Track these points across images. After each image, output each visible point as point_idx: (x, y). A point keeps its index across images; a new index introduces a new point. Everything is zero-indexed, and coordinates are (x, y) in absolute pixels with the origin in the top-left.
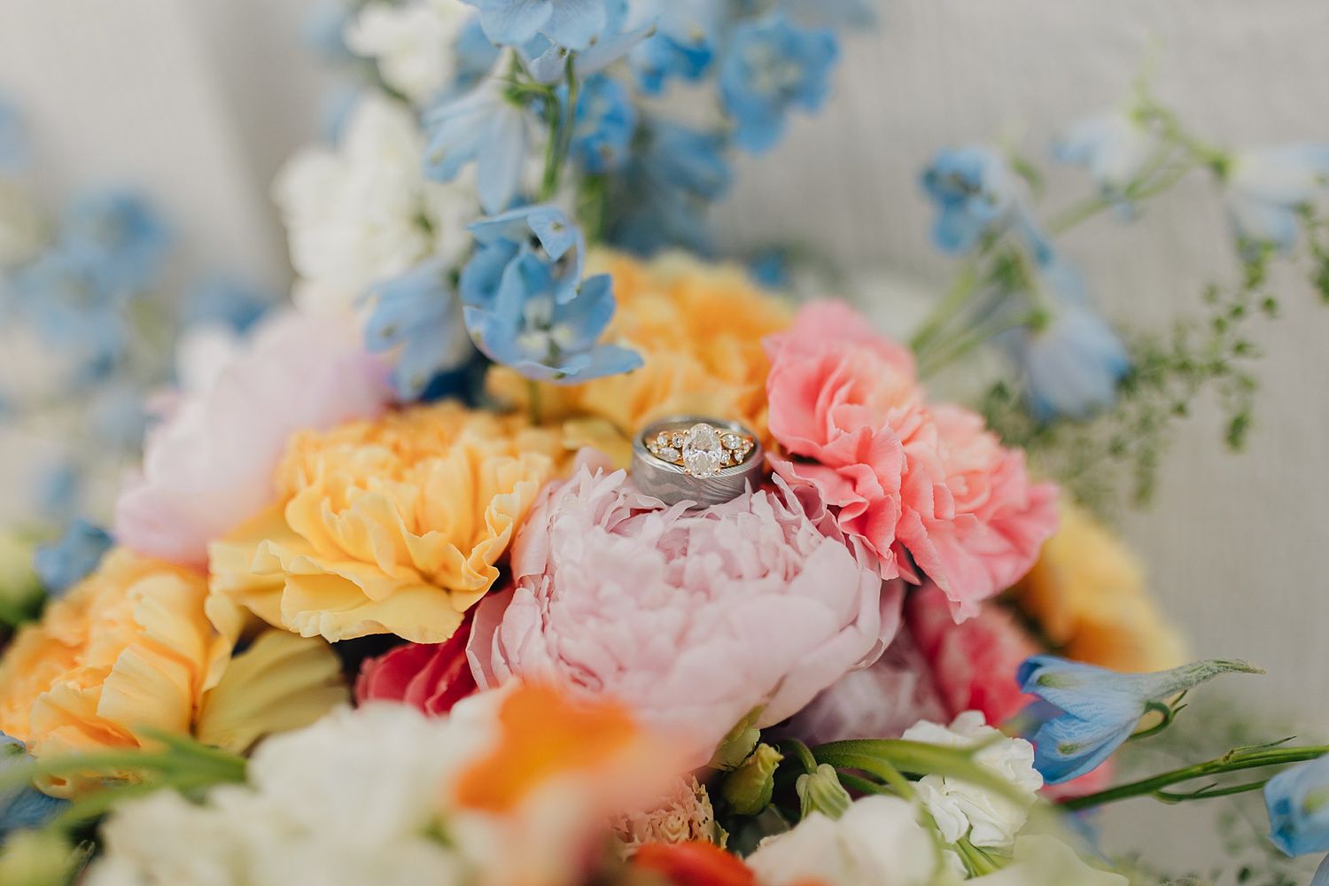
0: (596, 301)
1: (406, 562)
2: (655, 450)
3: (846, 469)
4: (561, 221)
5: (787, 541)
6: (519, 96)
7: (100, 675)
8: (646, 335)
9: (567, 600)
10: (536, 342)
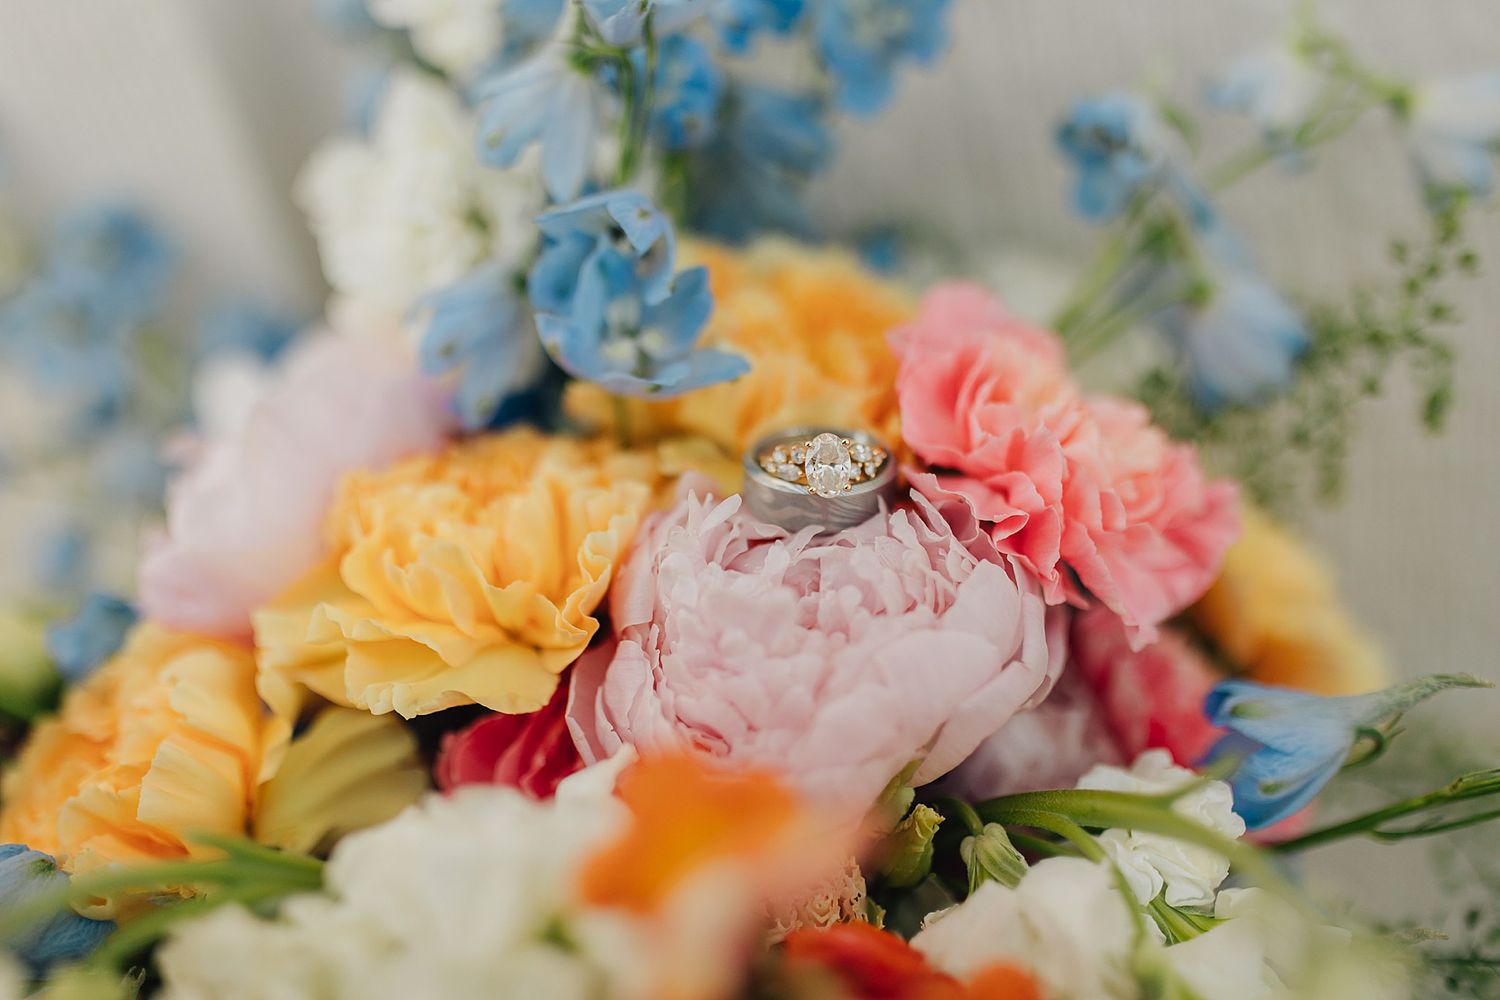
0: (691, 297)
1: (487, 618)
2: (771, 469)
3: (998, 479)
4: (648, 207)
5: (934, 568)
6: (586, 62)
7: (136, 773)
8: (749, 336)
9: (681, 652)
10: (623, 351)
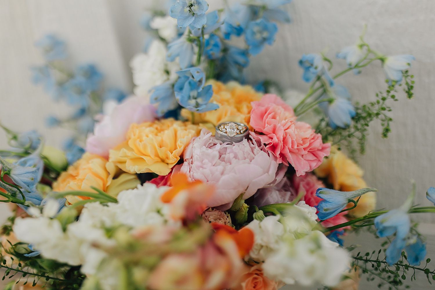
0: (208, 91)
1: (157, 155)
2: (221, 130)
3: (270, 135)
4: (199, 71)
5: (253, 152)
6: (191, 40)
7: (82, 180)
8: (222, 102)
9: (196, 163)
10: (193, 102)
